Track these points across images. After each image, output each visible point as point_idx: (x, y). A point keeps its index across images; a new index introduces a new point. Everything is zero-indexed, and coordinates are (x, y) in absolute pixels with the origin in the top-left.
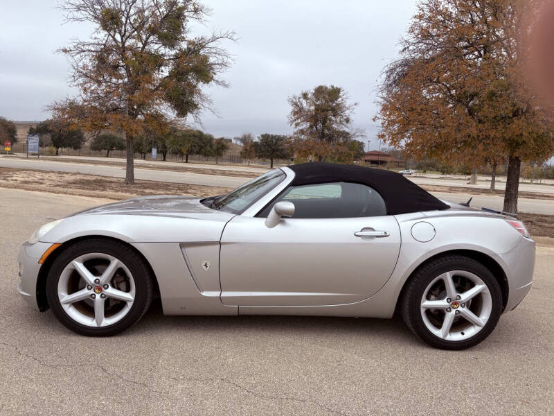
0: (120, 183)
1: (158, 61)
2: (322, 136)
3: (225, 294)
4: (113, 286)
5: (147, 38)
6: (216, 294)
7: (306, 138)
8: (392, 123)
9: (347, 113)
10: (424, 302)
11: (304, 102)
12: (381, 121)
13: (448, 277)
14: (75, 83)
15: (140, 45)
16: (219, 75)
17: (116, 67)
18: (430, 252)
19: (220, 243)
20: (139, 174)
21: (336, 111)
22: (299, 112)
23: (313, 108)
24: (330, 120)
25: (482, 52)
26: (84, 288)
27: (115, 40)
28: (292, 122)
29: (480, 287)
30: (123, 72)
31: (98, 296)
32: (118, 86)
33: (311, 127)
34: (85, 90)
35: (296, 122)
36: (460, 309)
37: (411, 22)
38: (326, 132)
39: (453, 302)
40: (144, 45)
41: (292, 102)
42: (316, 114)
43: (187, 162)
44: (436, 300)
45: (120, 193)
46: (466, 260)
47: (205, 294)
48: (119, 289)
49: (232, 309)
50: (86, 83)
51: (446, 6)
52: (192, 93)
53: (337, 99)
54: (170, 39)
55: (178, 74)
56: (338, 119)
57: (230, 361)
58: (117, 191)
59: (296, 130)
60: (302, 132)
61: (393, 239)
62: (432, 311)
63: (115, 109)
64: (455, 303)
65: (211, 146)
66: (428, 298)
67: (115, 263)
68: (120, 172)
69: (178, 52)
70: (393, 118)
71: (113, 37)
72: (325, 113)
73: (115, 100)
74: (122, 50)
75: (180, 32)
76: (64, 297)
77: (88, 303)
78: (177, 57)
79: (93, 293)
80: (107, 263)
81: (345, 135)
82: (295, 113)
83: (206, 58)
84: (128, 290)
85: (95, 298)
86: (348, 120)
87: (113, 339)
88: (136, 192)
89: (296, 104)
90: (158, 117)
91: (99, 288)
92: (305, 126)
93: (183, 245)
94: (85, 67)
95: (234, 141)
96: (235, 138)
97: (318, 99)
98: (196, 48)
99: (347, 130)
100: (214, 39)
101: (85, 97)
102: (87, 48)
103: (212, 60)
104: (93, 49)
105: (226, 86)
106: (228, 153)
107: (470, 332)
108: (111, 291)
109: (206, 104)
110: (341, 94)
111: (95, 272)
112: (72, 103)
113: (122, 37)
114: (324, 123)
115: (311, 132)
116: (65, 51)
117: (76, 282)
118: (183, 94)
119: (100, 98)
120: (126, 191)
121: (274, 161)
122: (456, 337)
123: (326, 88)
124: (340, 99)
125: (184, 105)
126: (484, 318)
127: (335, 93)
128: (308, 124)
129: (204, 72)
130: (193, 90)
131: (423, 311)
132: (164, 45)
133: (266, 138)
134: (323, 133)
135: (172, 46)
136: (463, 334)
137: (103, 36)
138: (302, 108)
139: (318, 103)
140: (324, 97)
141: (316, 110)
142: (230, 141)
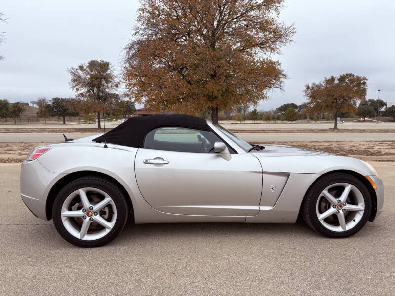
2: (98, 97)
7: (86, 99)
9: (115, 80)
11: (81, 72)
21: (107, 79)
22: (77, 80)
23: (88, 77)
24: (104, 86)
25: (187, 37)
28: (73, 87)
33: (89, 91)
35: (77, 87)
37: (137, 13)
38: (101, 94)
41: (71, 72)
42: (92, 81)
51: (159, 4)
56: (110, 85)
59: (77, 94)
60: (82, 95)
72: (98, 80)
81: (116, 96)
82: (74, 81)
86: (117, 86)
89: (74, 74)
92: (84, 90)
95: (31, 105)
96: (31, 102)
97: (92, 70)
99: (117, 93)
106: (26, 114)
110: (110, 66)
114: (98, 88)
115: (89, 95)
121: (66, 118)
123: (97, 62)
124: (109, 70)
127: (105, 66)
128: (87, 89)
133: (56, 100)
134: (98, 95)
138: (80, 77)
139: (92, 73)
140: (96, 69)
141: (92, 78)
142: (27, 104)
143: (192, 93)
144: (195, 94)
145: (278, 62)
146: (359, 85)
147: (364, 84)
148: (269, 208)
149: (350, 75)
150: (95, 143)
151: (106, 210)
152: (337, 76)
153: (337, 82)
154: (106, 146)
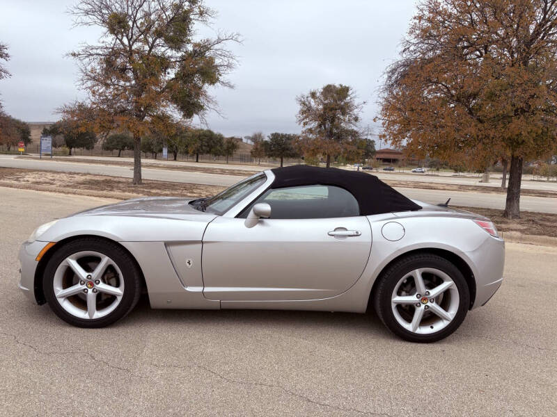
0: (128, 183)
1: (164, 63)
2: (331, 134)
3: (207, 289)
4: (104, 282)
5: (154, 41)
6: (199, 289)
7: (314, 137)
9: (356, 111)
10: (394, 297)
11: (312, 101)
12: (381, 121)
13: (417, 274)
14: (84, 87)
15: (147, 48)
16: (225, 76)
17: (124, 70)
18: (399, 250)
19: (202, 242)
20: (147, 173)
21: (345, 109)
22: (307, 111)
23: (321, 107)
24: (339, 119)
26: (77, 283)
27: (122, 43)
28: (300, 121)
29: (448, 283)
30: (130, 74)
31: (90, 291)
32: (125, 88)
33: (320, 126)
34: (94, 93)
35: (305, 121)
36: (429, 304)
37: (411, 22)
38: (335, 131)
39: (423, 298)
40: (151, 48)
41: (301, 101)
42: (324, 113)
43: (197, 161)
44: (406, 295)
45: (127, 194)
46: (434, 258)
47: (189, 289)
48: (109, 284)
49: (214, 303)
50: (94, 86)
51: (445, 7)
52: (198, 95)
53: (345, 97)
54: (176, 41)
55: (184, 76)
56: (347, 118)
57: (209, 350)
58: (124, 191)
59: (304, 129)
60: (310, 131)
61: (365, 238)
62: (403, 306)
63: (123, 111)
64: (424, 298)
65: (221, 145)
66: (399, 294)
67: (106, 260)
68: (127, 172)
69: (184, 54)
70: (392, 118)
71: (121, 40)
72: (333, 111)
73: (122, 103)
74: (130, 53)
75: (186, 35)
76: (59, 291)
77: (81, 297)
78: (183, 59)
79: (86, 287)
80: (98, 260)
81: (354, 134)
82: (303, 112)
83: (211, 60)
84: (118, 285)
85: (87, 292)
86: (356, 119)
87: (104, 330)
88: (143, 192)
89: (304, 103)
90: (164, 118)
91: (91, 284)
92: (314, 125)
93: (167, 244)
94: (93, 70)
95: (244, 141)
96: (245, 137)
97: (326, 99)
98: (201, 50)
99: (355, 129)
100: (219, 41)
101: (93, 100)
102: (94, 51)
103: (217, 61)
104: (101, 53)
105: (231, 87)
106: (239, 152)
107: (439, 326)
108: (102, 286)
109: (211, 105)
110: (350, 92)
111: (88, 269)
112: (81, 106)
113: (129, 40)
114: (332, 122)
115: (320, 131)
116: (74, 55)
117: (70, 278)
118: (190, 96)
119: (108, 100)
120: (133, 191)
121: (284, 159)
122: (426, 330)
123: (334, 87)
124: (349, 98)
125: (190, 106)
126: (451, 313)
127: (344, 91)
128: (317, 123)
129: (210, 73)
130: (198, 91)
131: (393, 306)
132: (171, 48)
133: (276, 136)
134: (331, 131)
135: (178, 49)
136: (432, 327)
137: (110, 40)
138: (310, 107)
139: (326, 102)
140: (332, 96)
141: (325, 109)
142: (241, 140)
143: (482, 135)
144: (487, 137)
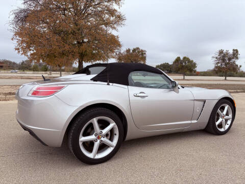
8: (22, 42)
145: (117, 36)
146: (142, 54)
147: (145, 54)
148: (196, 121)
149: (138, 48)
150: (92, 82)
151: (109, 133)
152: (132, 49)
153: (131, 51)
154: (108, 84)
